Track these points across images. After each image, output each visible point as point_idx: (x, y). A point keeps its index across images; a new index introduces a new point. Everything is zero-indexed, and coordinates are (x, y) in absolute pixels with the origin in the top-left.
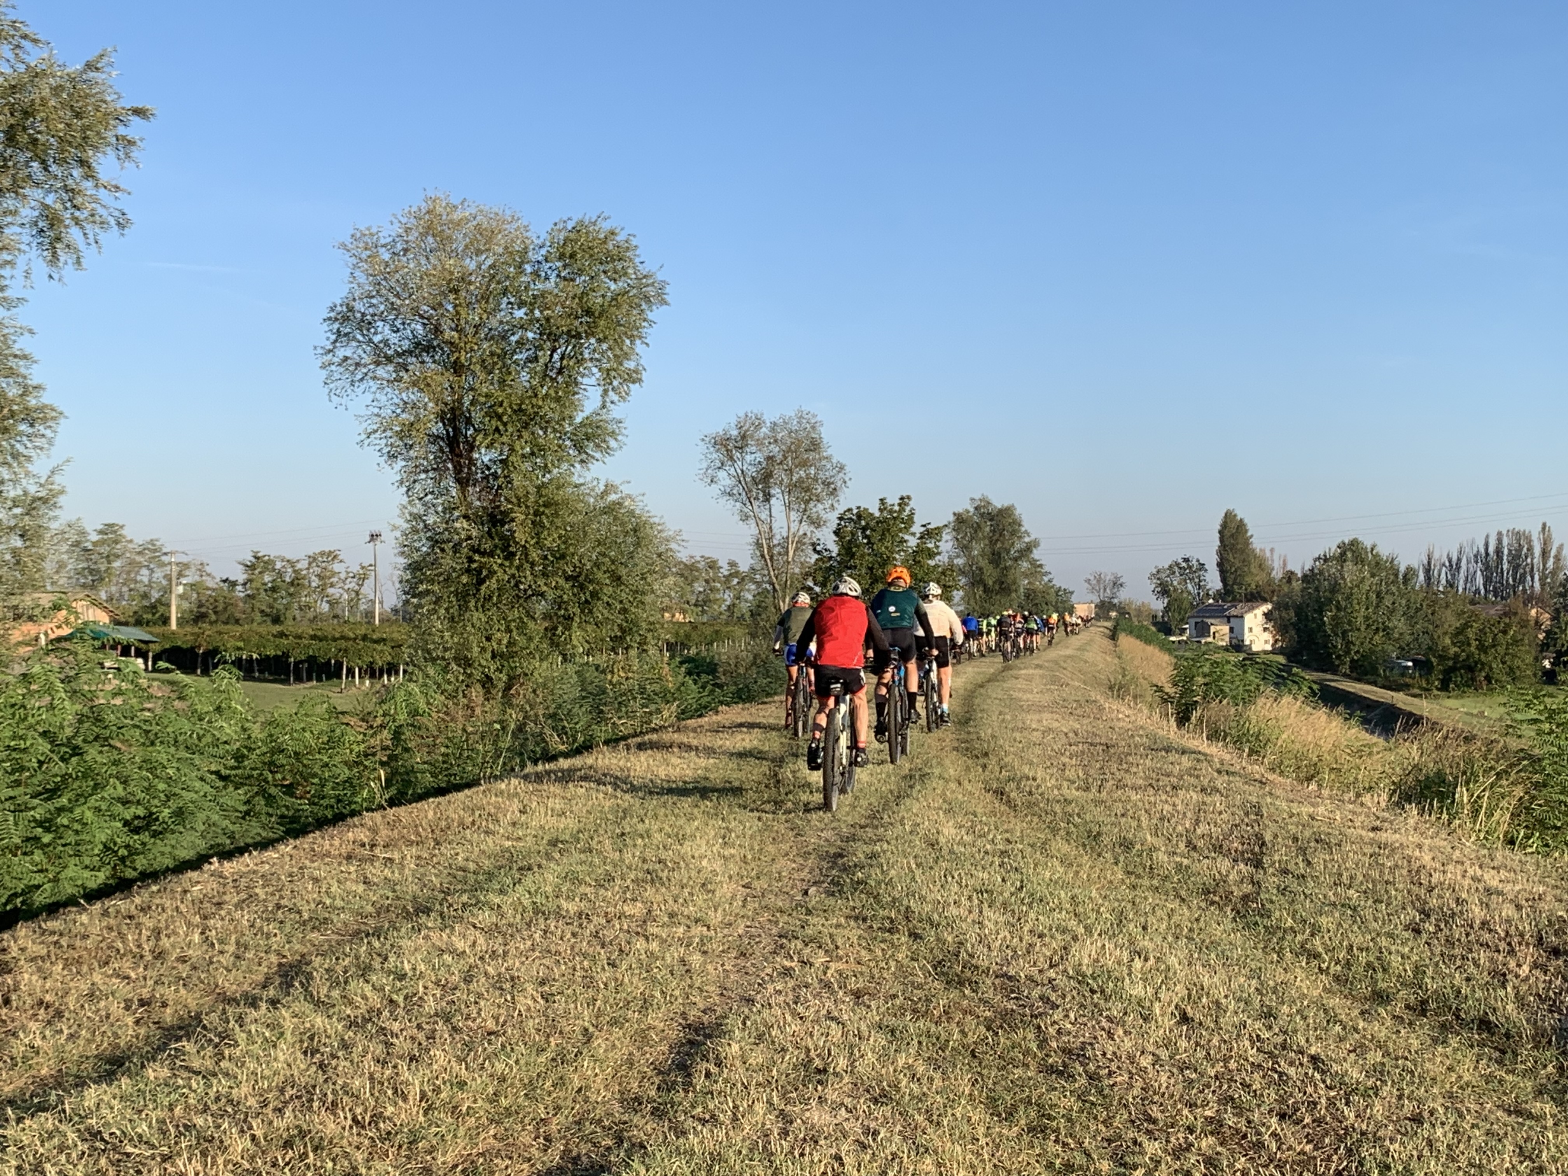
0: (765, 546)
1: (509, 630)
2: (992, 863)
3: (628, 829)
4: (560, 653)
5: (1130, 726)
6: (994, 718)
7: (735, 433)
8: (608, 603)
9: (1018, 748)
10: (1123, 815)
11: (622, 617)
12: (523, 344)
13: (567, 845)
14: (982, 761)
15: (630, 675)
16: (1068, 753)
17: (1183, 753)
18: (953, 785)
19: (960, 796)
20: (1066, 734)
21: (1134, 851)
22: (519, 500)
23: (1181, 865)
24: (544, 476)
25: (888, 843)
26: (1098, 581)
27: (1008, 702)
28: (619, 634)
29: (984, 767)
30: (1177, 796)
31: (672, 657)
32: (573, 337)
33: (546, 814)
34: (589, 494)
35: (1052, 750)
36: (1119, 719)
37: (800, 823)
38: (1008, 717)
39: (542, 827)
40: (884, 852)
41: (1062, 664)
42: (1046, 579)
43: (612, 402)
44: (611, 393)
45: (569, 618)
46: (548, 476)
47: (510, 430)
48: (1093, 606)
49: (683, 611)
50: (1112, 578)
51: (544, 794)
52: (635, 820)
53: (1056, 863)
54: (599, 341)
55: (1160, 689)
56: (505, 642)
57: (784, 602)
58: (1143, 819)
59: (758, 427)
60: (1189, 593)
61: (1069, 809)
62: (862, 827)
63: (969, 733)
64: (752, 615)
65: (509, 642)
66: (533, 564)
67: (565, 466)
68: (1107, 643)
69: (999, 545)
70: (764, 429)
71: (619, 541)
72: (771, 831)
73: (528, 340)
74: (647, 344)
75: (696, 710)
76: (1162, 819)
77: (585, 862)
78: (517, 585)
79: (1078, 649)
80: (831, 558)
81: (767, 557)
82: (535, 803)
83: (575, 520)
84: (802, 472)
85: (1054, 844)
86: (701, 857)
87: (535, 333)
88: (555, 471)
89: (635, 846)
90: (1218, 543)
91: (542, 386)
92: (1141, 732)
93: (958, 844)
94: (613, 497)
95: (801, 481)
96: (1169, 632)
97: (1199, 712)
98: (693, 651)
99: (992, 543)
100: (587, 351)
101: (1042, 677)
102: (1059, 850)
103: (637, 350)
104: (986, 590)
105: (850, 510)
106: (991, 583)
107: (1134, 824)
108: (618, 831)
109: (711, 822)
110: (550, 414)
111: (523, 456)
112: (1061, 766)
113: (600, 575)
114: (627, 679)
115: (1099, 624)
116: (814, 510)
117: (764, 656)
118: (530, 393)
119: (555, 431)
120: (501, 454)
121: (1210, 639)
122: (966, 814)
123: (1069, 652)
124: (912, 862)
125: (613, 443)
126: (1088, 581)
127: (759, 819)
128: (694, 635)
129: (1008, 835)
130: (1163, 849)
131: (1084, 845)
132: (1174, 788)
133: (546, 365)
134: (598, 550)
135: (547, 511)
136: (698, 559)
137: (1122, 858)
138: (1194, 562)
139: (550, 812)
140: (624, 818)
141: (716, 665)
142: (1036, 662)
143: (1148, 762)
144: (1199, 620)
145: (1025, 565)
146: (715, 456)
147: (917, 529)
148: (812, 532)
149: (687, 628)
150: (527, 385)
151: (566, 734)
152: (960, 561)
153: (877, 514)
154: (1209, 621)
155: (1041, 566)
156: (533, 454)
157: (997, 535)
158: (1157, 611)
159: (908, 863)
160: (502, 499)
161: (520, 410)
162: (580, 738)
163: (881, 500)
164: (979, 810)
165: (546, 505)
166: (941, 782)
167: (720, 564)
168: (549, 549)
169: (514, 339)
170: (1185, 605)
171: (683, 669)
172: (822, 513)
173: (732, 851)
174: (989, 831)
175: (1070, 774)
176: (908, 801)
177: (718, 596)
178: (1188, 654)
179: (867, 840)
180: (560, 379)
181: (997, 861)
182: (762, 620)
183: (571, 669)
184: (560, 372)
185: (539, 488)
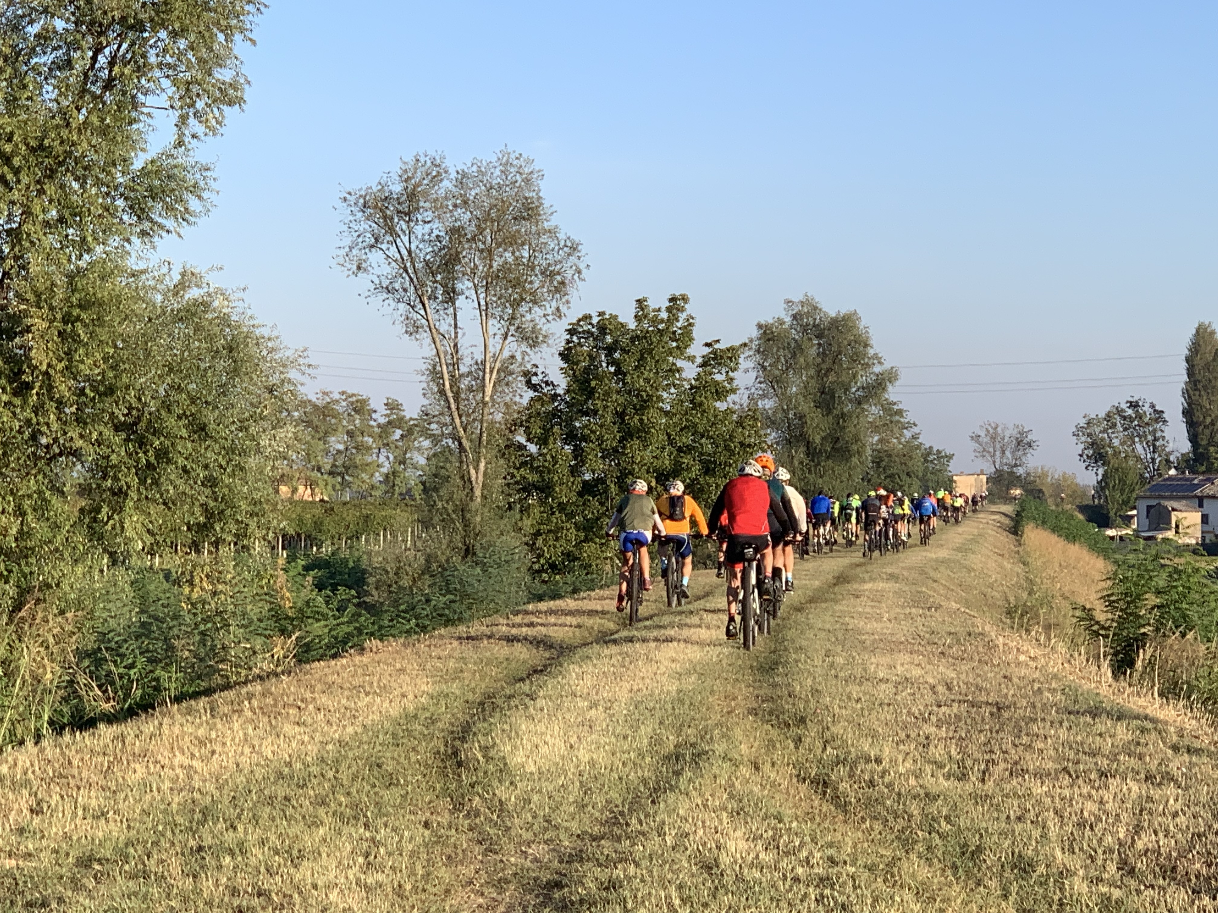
0: (446, 376)
1: (20, 512)
2: (805, 895)
3: (208, 841)
4: (105, 550)
5: (1037, 675)
6: (818, 662)
7: (397, 188)
8: (185, 470)
9: (854, 710)
10: (1019, 819)
11: (208, 491)
12: (46, 39)
13: (108, 866)
14: (795, 731)
15: (220, 587)
16: (934, 718)
17: (1119, 719)
18: (745, 771)
19: (756, 789)
20: (933, 688)
21: (1034, 876)
22: (38, 296)
23: (1109, 899)
24: (80, 257)
25: (637, 865)
26: (993, 438)
27: (840, 637)
28: (202, 519)
29: (798, 741)
30: (1107, 787)
31: (291, 559)
32: (131, 27)
33: (75, 814)
34: (154, 288)
35: (909, 713)
36: (1019, 664)
37: (491, 832)
38: (840, 660)
39: (67, 837)
40: (629, 879)
41: (932, 574)
42: (908, 434)
43: (194, 136)
44: (192, 121)
45: (120, 493)
46: (86, 257)
47: (25, 180)
48: (984, 478)
49: (311, 484)
50: (1015, 433)
51: (72, 783)
52: (221, 825)
53: (908, 896)
54: (174, 35)
55: (1088, 614)
56: (14, 531)
57: (477, 469)
58: (1050, 824)
59: (436, 179)
60: (1138, 459)
61: (933, 809)
62: (594, 839)
63: (775, 685)
64: (425, 490)
65: (21, 532)
66: (60, 404)
67: (115, 241)
68: (1006, 540)
69: (832, 377)
70: (446, 184)
71: (203, 366)
72: (445, 845)
73: (55, 32)
74: (253, 42)
75: (329, 647)
76: (1081, 825)
77: (136, 894)
78: (34, 437)
79: (959, 550)
80: (555, 397)
81: (450, 394)
82: (56, 798)
83: (130, 330)
84: (508, 255)
85: (905, 864)
86: (330, 886)
87: (68, 20)
88: (99, 249)
89: (220, 867)
90: (1186, 378)
91: (78, 109)
92: (1054, 685)
93: (751, 866)
94: (193, 293)
95: (505, 268)
96: (1104, 522)
97: (1149, 651)
98: (327, 550)
99: (821, 374)
100: (153, 52)
101: (898, 594)
102: (913, 876)
103: (236, 52)
104: (812, 452)
105: (587, 318)
106: (818, 439)
107: (1036, 833)
108: (192, 843)
109: (345, 830)
110: (92, 156)
111: (47, 224)
112: (922, 740)
113: (171, 422)
114: (214, 593)
115: (994, 508)
116: (528, 317)
117: (443, 559)
118: (58, 120)
119: (98, 182)
120: (10, 220)
121: (1170, 534)
122: (766, 817)
123: (943, 554)
124: (674, 894)
125: (194, 204)
126: (976, 438)
127: (427, 825)
128: (329, 523)
129: (831, 852)
130: (1081, 872)
131: (955, 867)
132: (1103, 774)
133: (86, 75)
134: (168, 380)
135: (84, 316)
136: (336, 396)
137: (1014, 888)
138: (1147, 408)
139: (80, 812)
140: (203, 822)
141: (364, 572)
142: (889, 570)
143: (1063, 734)
144: (1153, 502)
145: (873, 411)
146: (365, 226)
147: (697, 350)
148: (524, 353)
149: (318, 511)
150: (54, 106)
151: (112, 683)
152: (768, 404)
153: (632, 325)
154: (1170, 504)
155: (900, 412)
156: (61, 220)
157: (829, 361)
158: (1086, 486)
159: (668, 897)
160: (11, 294)
161: (41, 147)
162: (137, 693)
163: (638, 301)
164: (788, 812)
165: (83, 306)
166: (726, 765)
167: (373, 405)
168: (88, 379)
169: (33, 30)
170: (1133, 477)
171: (309, 579)
172: (541, 323)
173: (380, 877)
174: (802, 844)
175: (937, 752)
176: (671, 797)
177: (369, 460)
178: (1132, 558)
179: (602, 859)
180: (108, 97)
181: (813, 893)
182: (441, 498)
183: (123, 577)
184: (109, 85)
185: (71, 277)
